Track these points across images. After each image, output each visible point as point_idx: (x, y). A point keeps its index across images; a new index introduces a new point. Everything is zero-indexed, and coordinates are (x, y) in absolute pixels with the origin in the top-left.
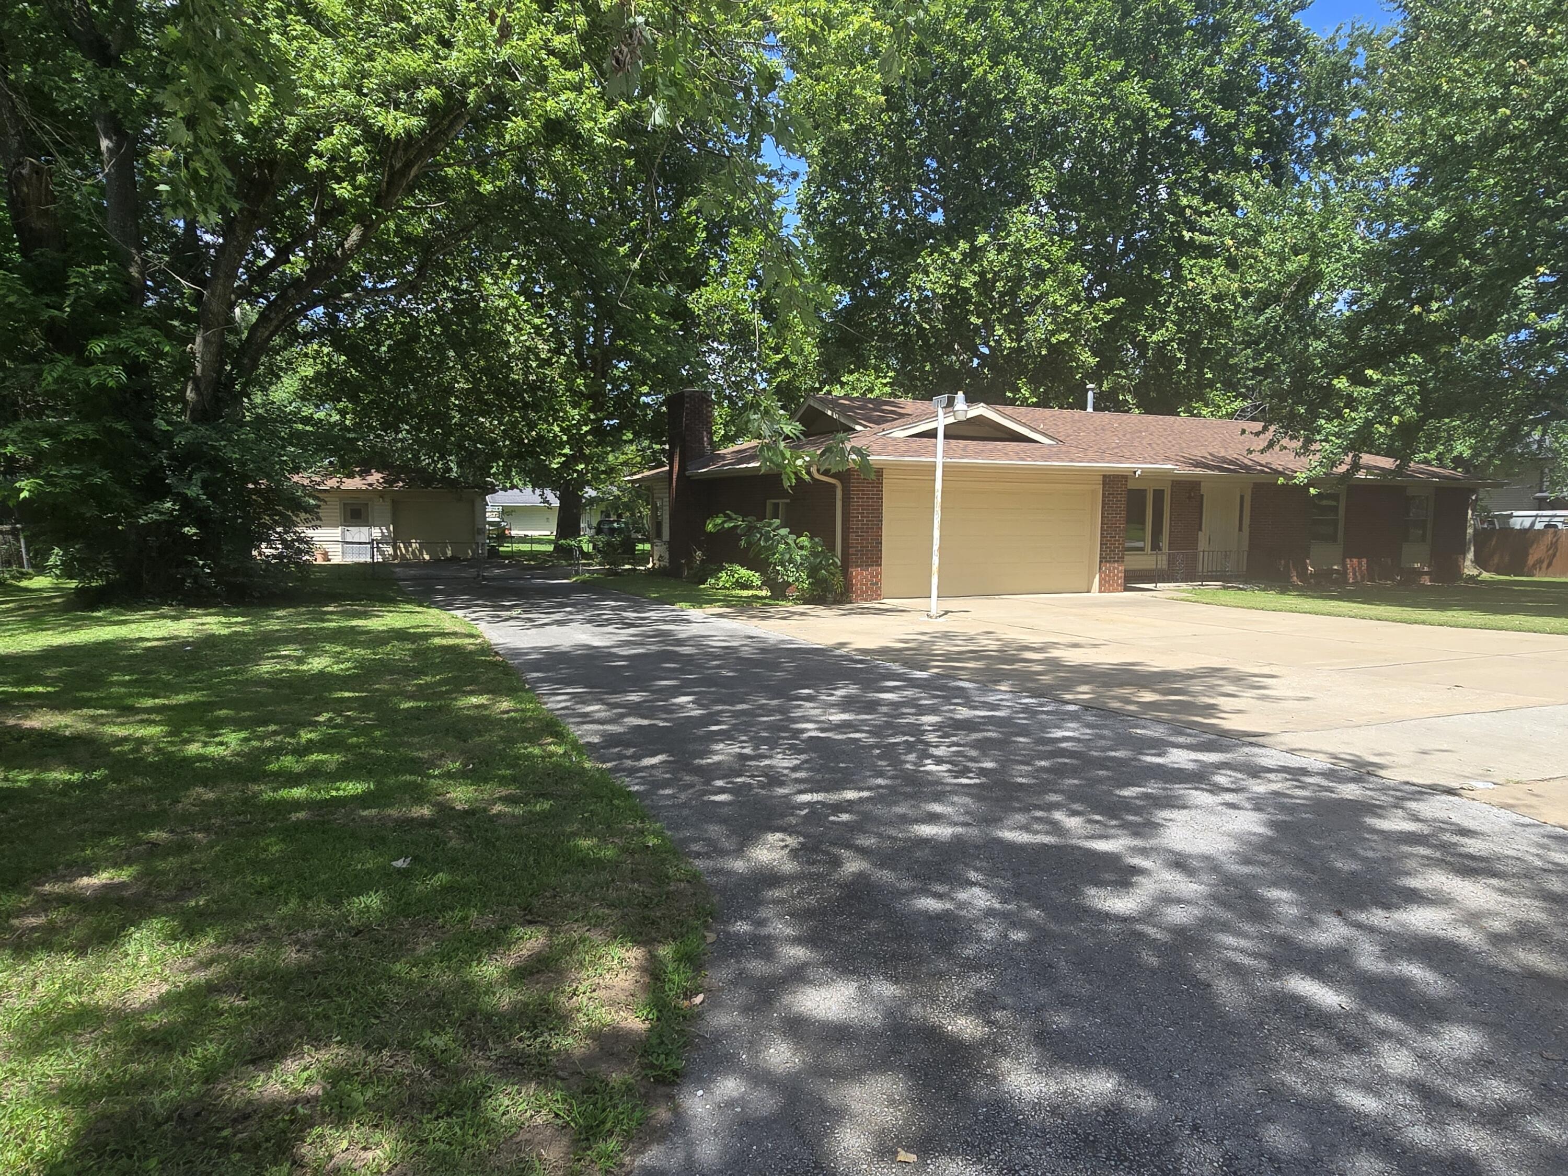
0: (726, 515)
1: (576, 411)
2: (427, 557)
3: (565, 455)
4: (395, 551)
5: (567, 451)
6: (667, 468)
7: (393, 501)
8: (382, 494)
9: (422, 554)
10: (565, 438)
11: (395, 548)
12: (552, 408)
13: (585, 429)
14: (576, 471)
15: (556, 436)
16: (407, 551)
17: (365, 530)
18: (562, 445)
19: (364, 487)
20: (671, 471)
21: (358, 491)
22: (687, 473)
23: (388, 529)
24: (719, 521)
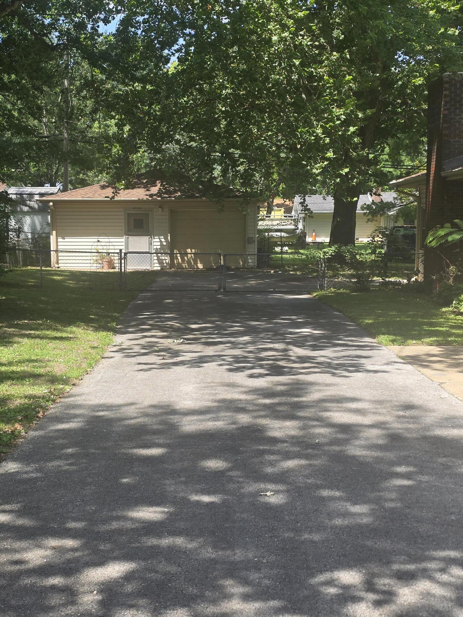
0: (454, 225)
1: (342, 111)
2: (200, 266)
3: (328, 159)
4: (172, 259)
5: (330, 154)
6: (425, 171)
7: (171, 210)
8: (161, 205)
9: (196, 263)
10: (327, 140)
11: (172, 256)
12: (316, 109)
13: (352, 129)
14: (340, 176)
15: (317, 138)
16: (183, 260)
17: (145, 239)
18: (326, 148)
19: (145, 198)
20: (428, 174)
21: (140, 201)
22: (443, 174)
23: (166, 238)
24: (442, 233)
